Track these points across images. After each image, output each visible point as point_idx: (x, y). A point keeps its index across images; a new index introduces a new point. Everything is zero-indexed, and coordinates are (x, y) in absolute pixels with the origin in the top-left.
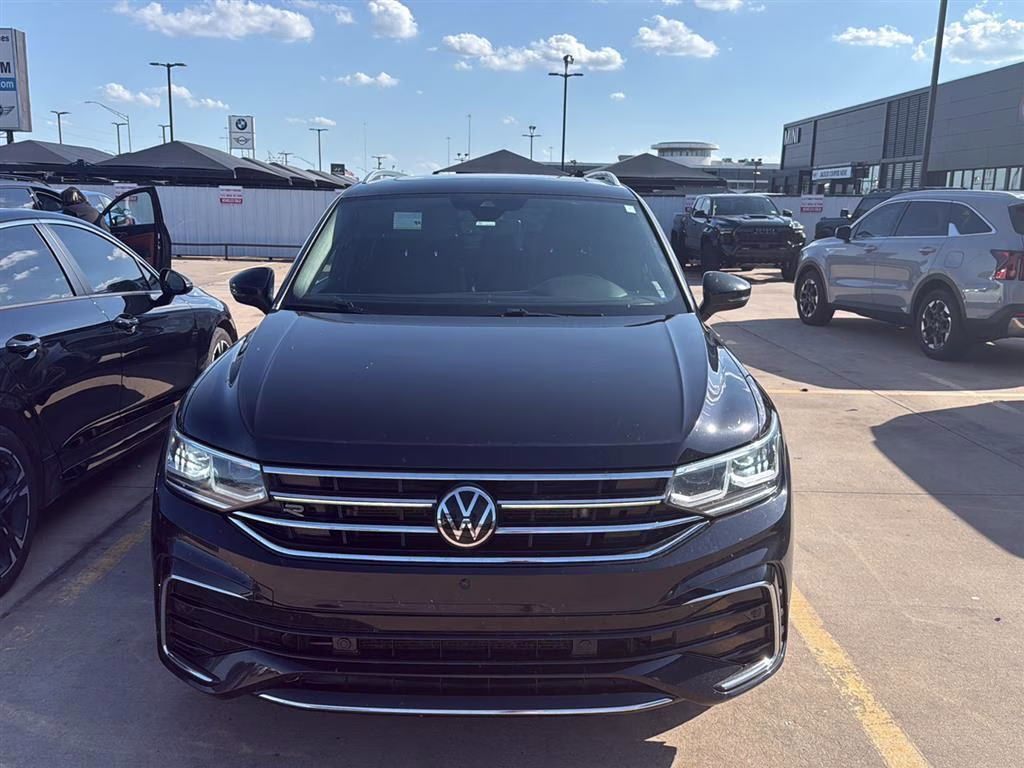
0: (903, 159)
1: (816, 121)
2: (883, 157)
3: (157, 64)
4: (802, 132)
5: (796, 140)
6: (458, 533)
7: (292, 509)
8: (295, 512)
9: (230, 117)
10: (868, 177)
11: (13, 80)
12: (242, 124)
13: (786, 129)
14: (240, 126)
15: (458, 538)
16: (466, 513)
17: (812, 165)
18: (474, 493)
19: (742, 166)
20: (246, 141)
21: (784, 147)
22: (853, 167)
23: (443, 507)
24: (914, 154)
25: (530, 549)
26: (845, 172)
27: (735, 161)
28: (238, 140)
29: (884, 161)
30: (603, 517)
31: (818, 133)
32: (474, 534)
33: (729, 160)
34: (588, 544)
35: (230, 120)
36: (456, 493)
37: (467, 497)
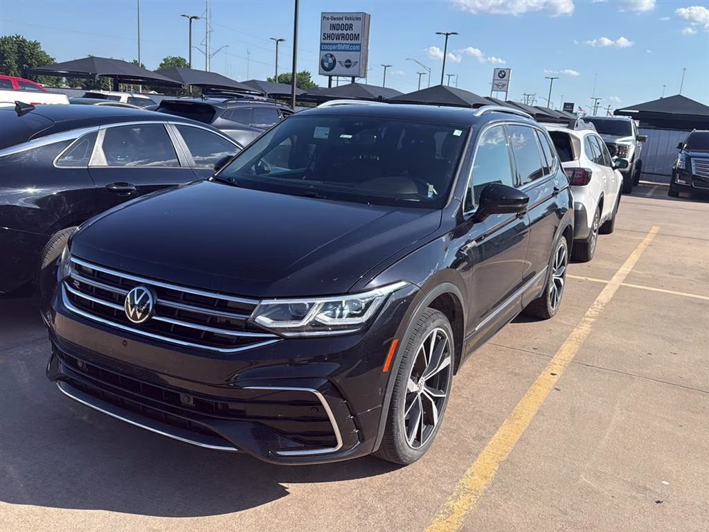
3: (440, 33)
6: (131, 313)
7: (76, 283)
8: (76, 285)
9: (495, 69)
11: (360, 45)
12: (502, 74)
14: (501, 75)
15: (131, 315)
16: (137, 303)
18: (143, 291)
20: (503, 85)
23: (128, 296)
25: (171, 333)
28: (497, 85)
30: (214, 322)
32: (139, 315)
34: (202, 337)
35: (495, 71)
36: (136, 289)
37: (140, 292)
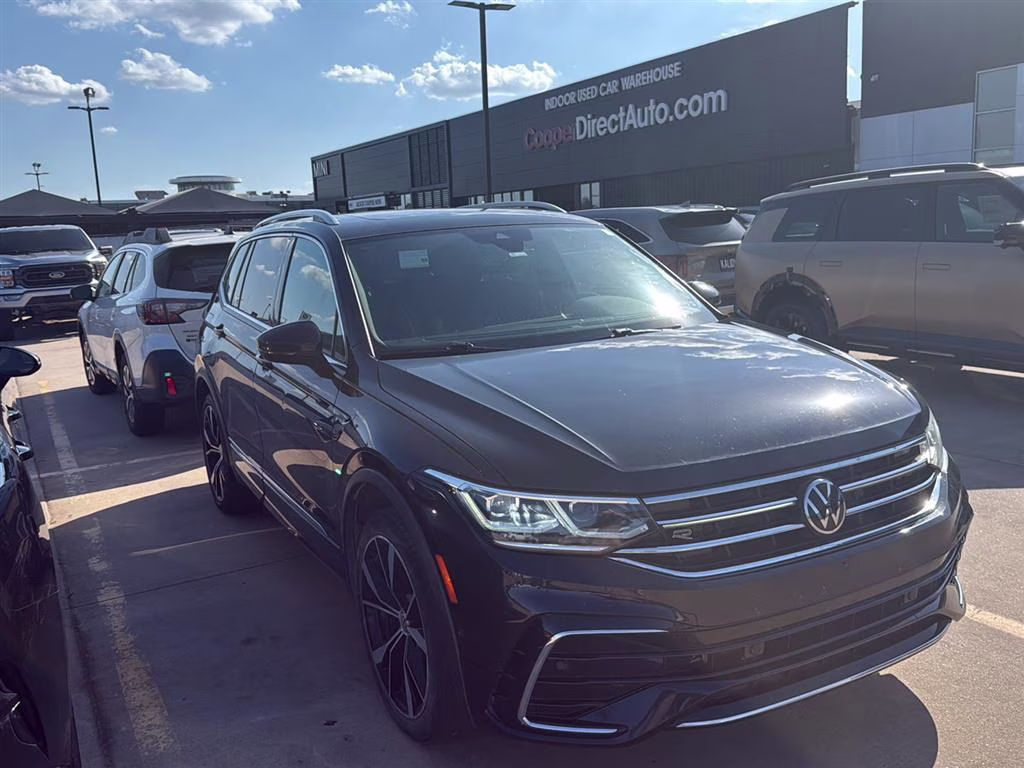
0: (431, 187)
1: (342, 154)
2: (413, 186)
4: (330, 165)
5: (325, 172)
6: (824, 523)
7: (680, 534)
8: (684, 536)
10: (400, 204)
13: (313, 162)
15: (825, 526)
17: (346, 196)
18: (826, 484)
19: (269, 198)
21: (315, 179)
22: (386, 196)
23: (807, 501)
24: (440, 182)
26: (379, 201)
27: (260, 193)
29: (413, 190)
31: (346, 166)
32: (836, 520)
33: (254, 193)
36: (814, 486)
